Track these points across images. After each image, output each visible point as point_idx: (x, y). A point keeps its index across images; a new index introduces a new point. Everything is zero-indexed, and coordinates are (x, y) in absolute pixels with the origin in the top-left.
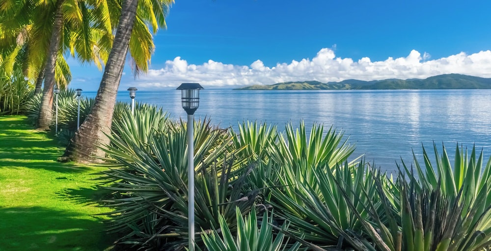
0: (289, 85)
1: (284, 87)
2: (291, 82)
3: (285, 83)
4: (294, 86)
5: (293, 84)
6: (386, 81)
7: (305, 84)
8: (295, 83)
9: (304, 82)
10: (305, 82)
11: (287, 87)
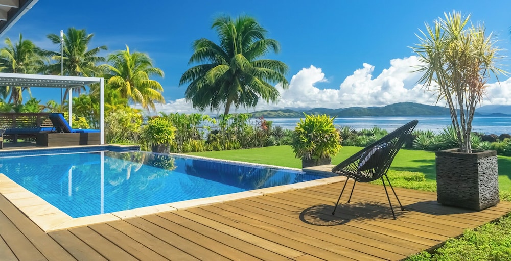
0: (265, 113)
1: (261, 114)
2: (267, 111)
3: (261, 111)
4: (269, 114)
5: (269, 112)
6: (350, 109)
7: (280, 112)
8: (270, 111)
9: (278, 111)
10: (280, 110)
11: (263, 115)
